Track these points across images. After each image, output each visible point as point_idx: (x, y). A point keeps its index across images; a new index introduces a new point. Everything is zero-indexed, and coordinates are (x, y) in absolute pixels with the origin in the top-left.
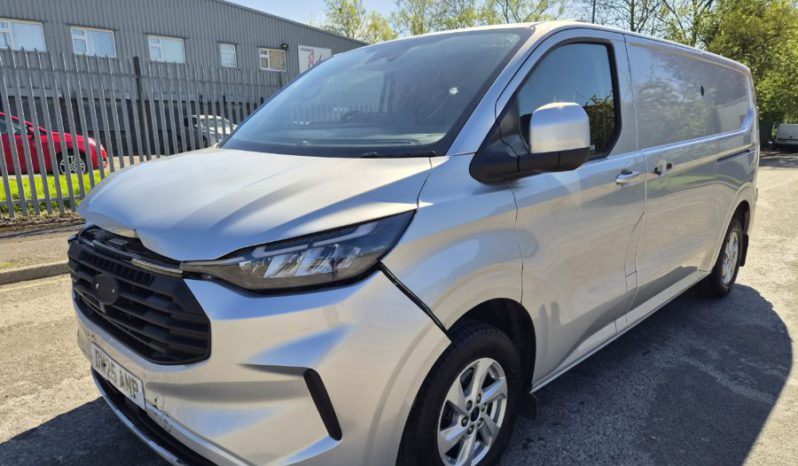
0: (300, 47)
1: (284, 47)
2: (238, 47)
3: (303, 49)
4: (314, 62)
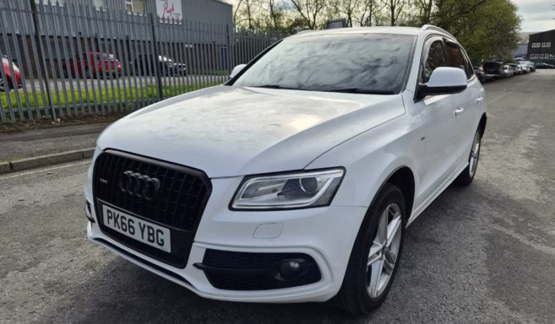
4: (168, 9)
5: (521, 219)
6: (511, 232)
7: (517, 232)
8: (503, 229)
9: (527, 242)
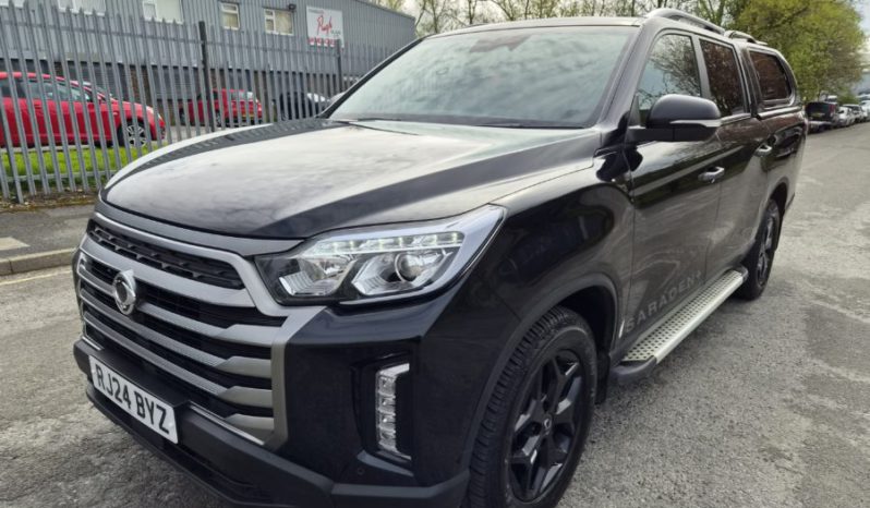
0: (308, 8)
1: (291, 8)
2: (242, 7)
3: (311, 11)
4: (324, 25)
5: (849, 296)
6: (836, 307)
7: (843, 307)
8: (828, 305)
9: (854, 316)
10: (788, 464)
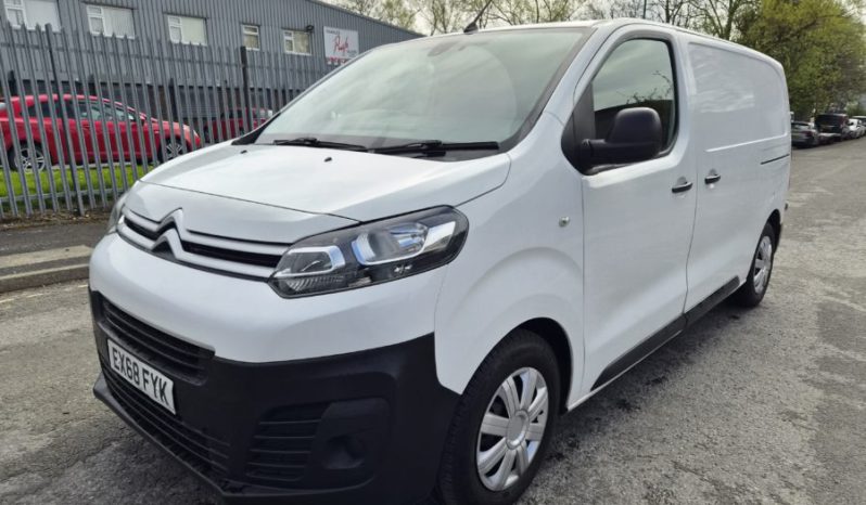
0: (325, 28)
1: (309, 29)
2: (262, 28)
3: (328, 32)
4: (341, 45)
5: (857, 293)
9: (862, 309)
10: (804, 423)
